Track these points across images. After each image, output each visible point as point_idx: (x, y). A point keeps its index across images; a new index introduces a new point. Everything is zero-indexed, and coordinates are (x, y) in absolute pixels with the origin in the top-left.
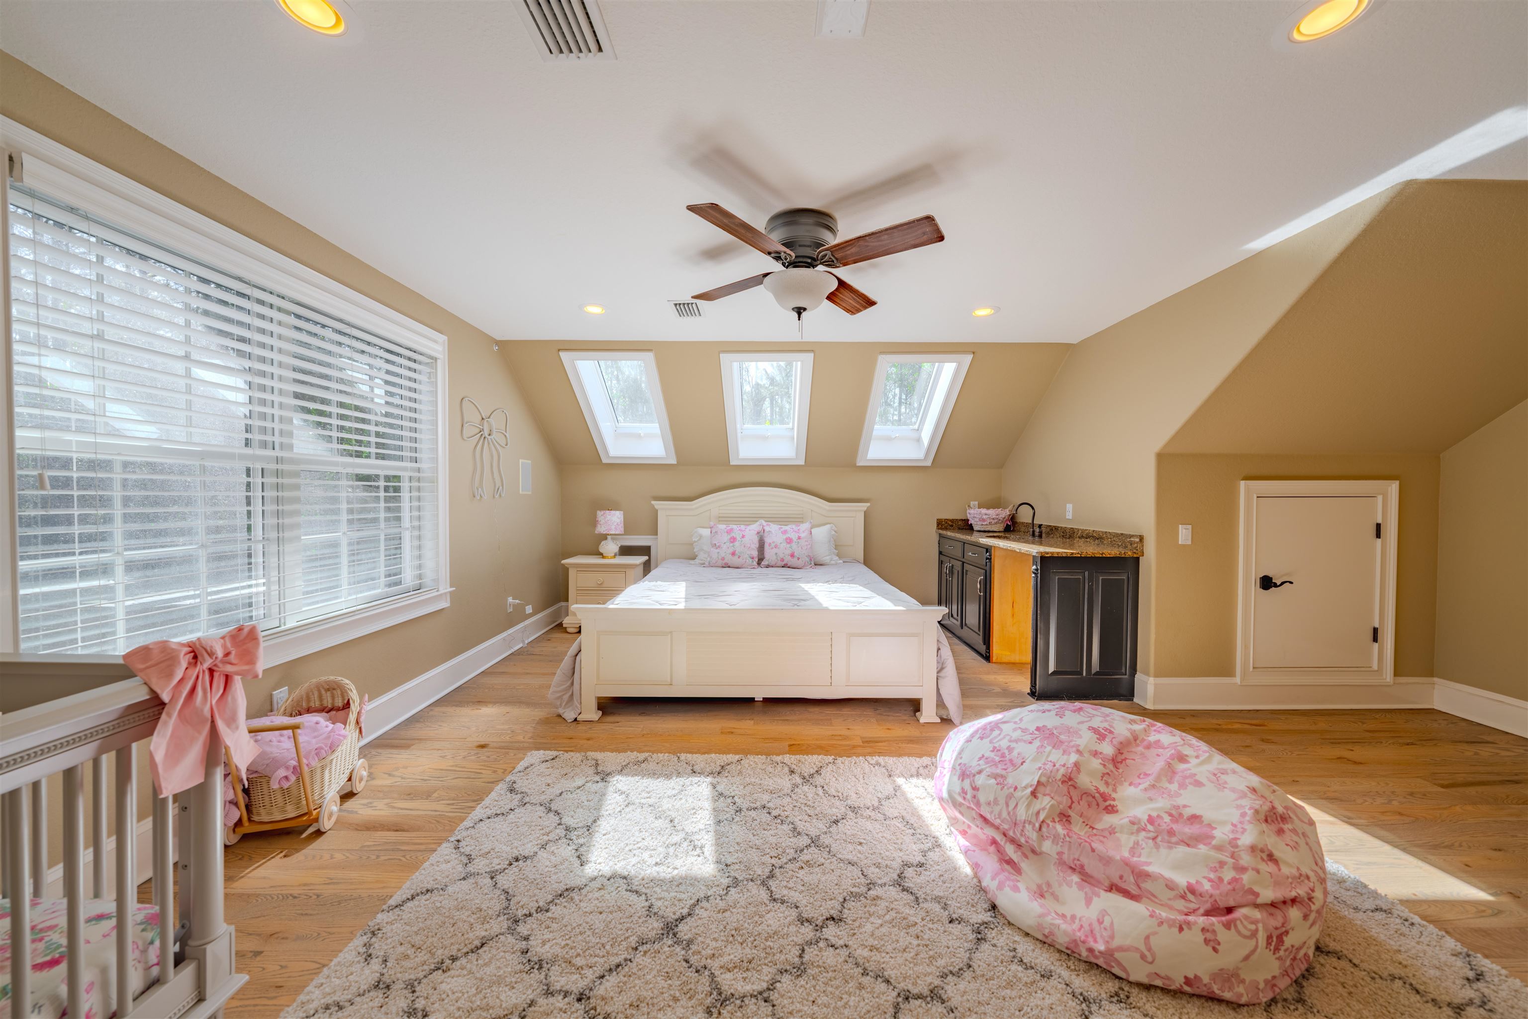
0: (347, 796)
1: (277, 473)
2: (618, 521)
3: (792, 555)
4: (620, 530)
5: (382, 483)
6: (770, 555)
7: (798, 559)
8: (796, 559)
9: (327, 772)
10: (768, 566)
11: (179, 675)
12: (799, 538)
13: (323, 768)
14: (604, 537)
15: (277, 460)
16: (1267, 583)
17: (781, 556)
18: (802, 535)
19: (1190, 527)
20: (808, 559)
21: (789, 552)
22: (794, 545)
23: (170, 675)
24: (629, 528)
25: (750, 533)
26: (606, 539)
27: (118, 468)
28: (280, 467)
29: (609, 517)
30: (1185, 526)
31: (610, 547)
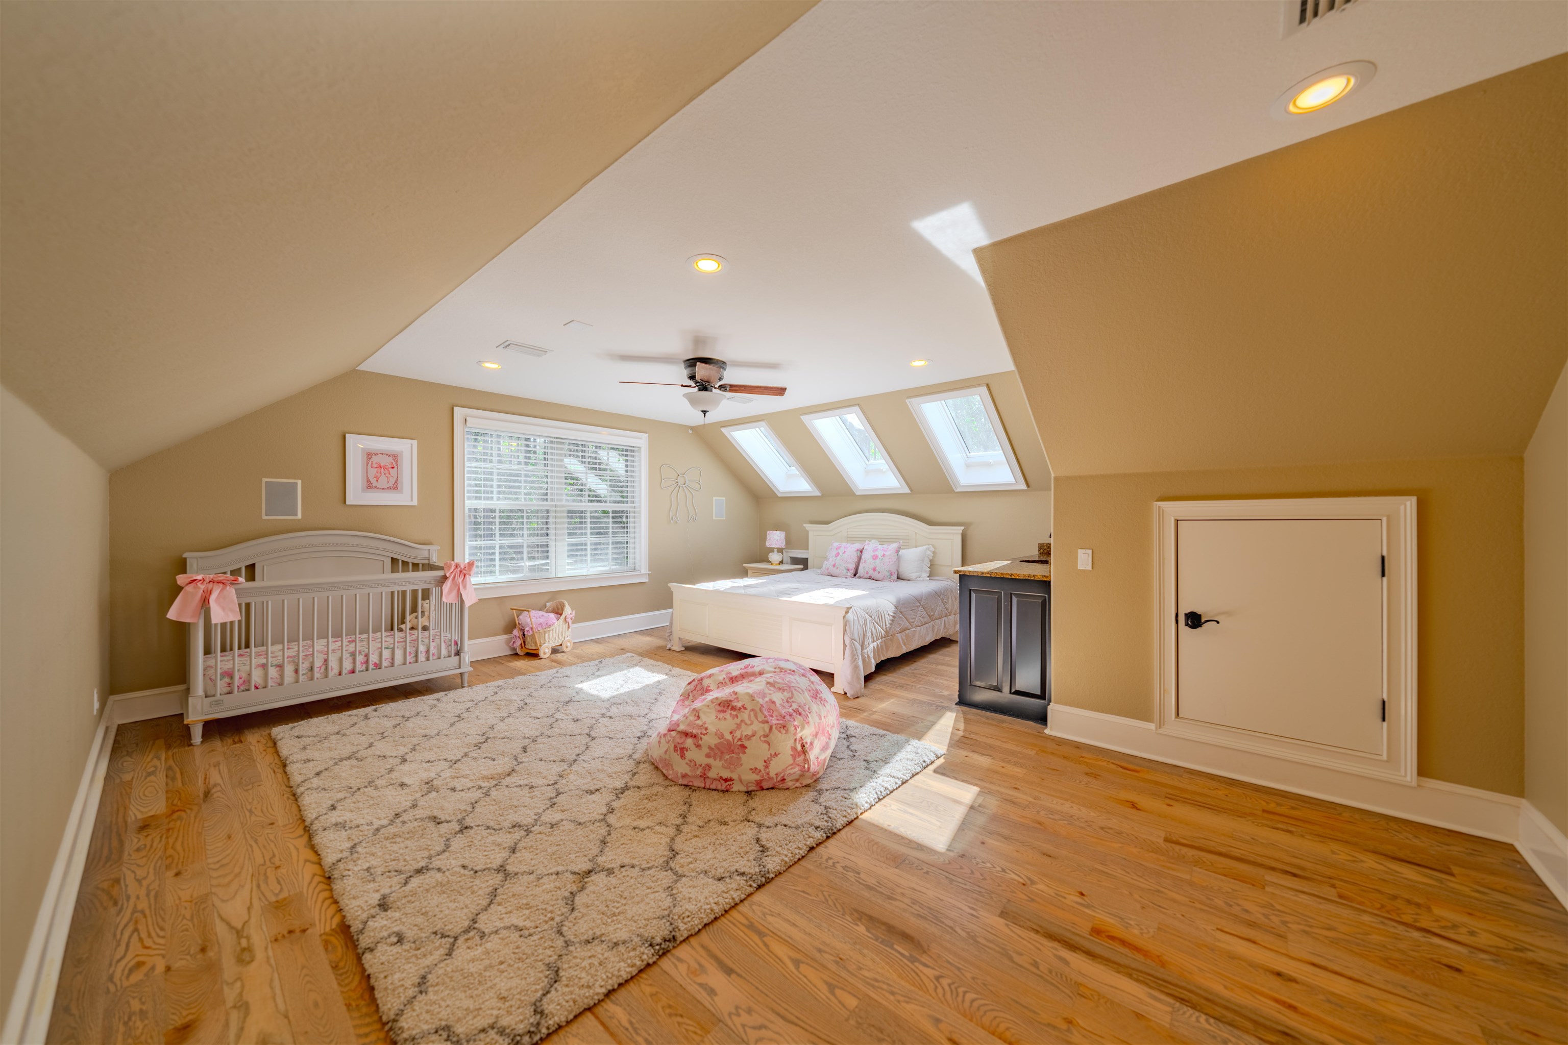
0: (555, 651)
1: (555, 512)
2: (778, 538)
3: (874, 569)
4: (782, 544)
5: (611, 515)
6: (861, 571)
7: (879, 573)
8: (876, 573)
9: (547, 635)
10: (860, 577)
11: (451, 570)
12: (884, 555)
13: (545, 633)
14: (772, 550)
15: (555, 506)
16: (1194, 620)
17: (867, 569)
18: (887, 553)
19: (1090, 552)
20: (887, 574)
21: (872, 567)
22: (878, 561)
23: (449, 570)
24: (789, 543)
25: (851, 551)
26: (773, 551)
27: (497, 511)
28: (556, 509)
29: (771, 536)
30: (1083, 551)
31: (775, 557)
